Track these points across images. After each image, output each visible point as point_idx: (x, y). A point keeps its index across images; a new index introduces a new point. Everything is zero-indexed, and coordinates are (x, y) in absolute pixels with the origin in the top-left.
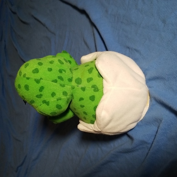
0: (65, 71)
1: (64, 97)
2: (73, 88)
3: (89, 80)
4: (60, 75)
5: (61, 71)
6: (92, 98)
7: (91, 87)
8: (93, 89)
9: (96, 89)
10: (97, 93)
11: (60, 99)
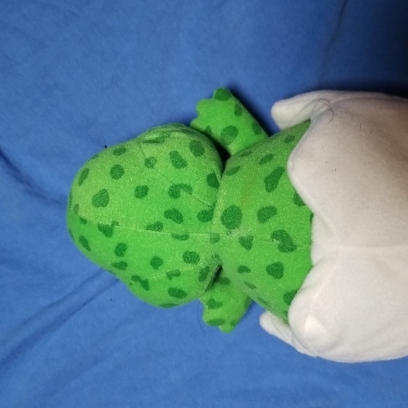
0: (189, 189)
1: (187, 268)
2: (216, 239)
3: (266, 214)
4: (171, 204)
5: (174, 192)
6: (276, 271)
7: (269, 237)
8: (277, 242)
9: (285, 242)
10: (291, 255)
11: (178, 274)
